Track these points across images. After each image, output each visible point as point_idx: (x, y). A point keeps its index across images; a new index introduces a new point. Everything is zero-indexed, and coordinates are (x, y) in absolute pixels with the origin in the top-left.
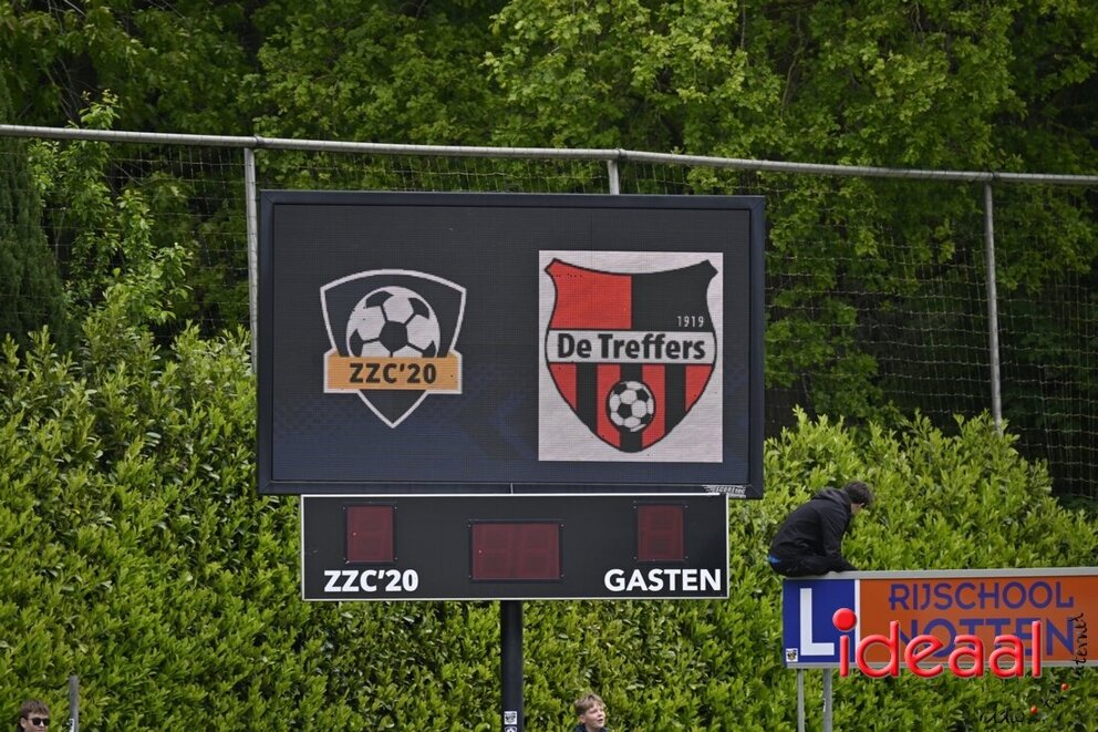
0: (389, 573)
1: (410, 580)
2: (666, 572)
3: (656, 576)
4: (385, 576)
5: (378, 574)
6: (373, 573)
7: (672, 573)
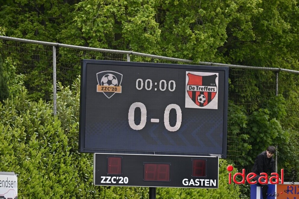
0: (120, 178)
1: (126, 180)
2: (200, 180)
3: (197, 181)
4: (119, 178)
5: (116, 178)
6: (115, 177)
7: (202, 180)
